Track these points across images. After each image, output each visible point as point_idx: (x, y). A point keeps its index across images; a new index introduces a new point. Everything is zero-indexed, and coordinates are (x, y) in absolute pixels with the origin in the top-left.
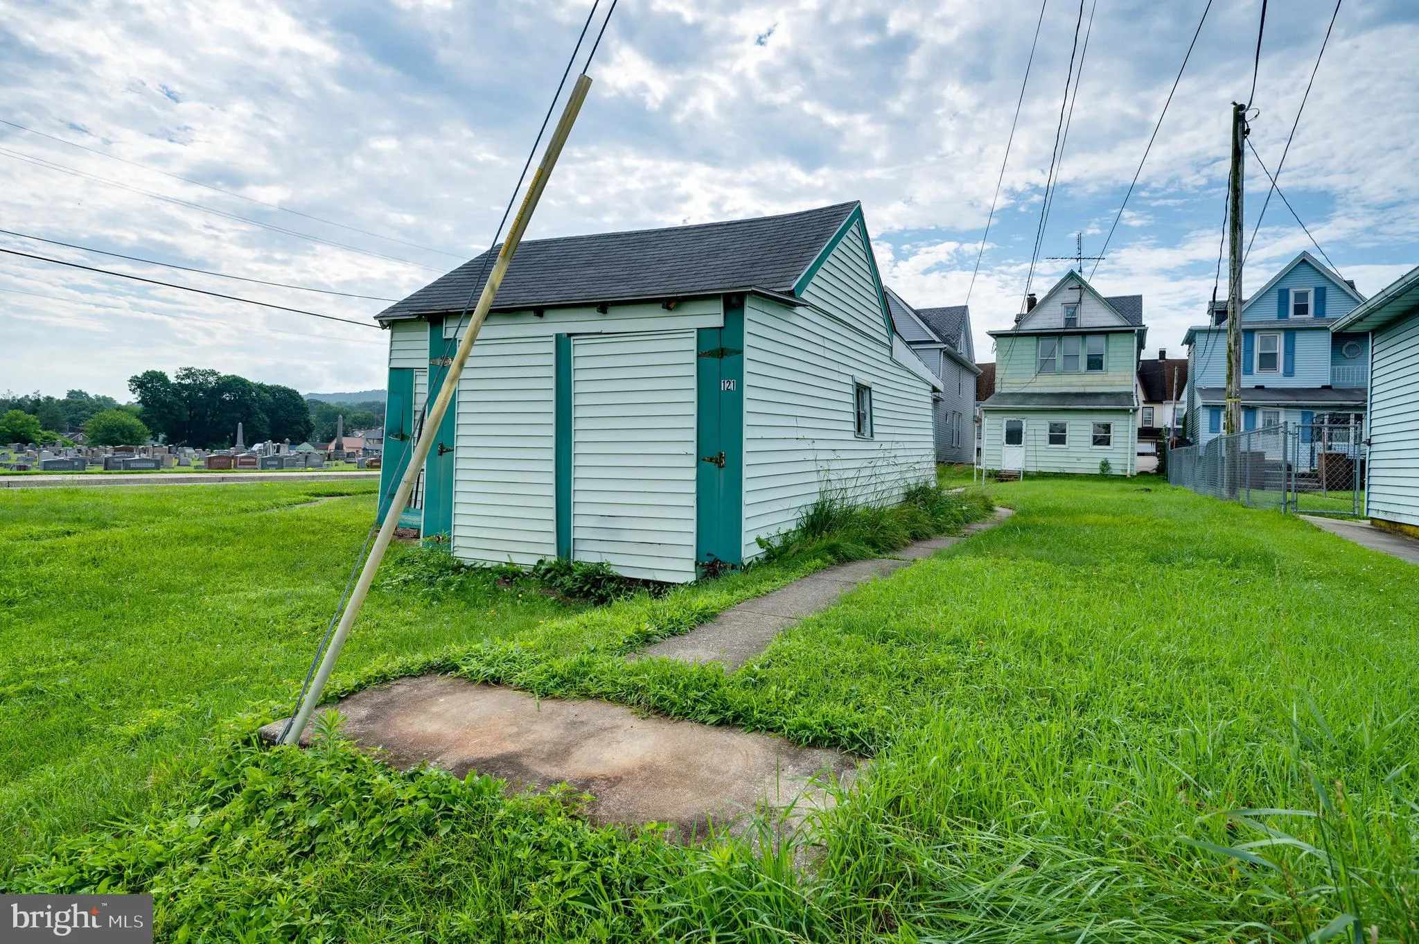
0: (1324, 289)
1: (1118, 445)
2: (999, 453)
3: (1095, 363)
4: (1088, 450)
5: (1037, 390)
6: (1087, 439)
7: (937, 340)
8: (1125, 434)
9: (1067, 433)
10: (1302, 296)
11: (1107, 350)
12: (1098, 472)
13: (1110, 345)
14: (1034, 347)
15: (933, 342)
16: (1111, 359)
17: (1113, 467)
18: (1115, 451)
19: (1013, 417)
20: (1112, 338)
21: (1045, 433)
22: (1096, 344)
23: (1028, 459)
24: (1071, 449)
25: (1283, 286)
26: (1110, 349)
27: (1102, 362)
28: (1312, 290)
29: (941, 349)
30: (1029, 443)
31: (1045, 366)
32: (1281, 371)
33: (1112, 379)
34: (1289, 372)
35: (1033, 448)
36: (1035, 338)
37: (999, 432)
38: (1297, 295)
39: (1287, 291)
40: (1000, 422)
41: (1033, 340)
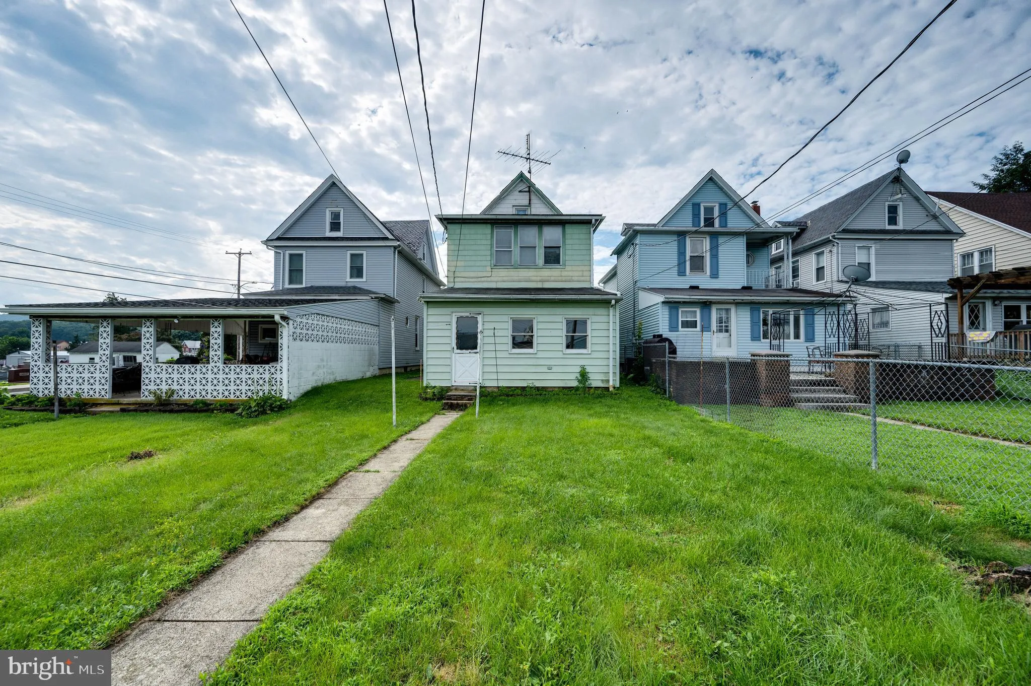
0: (726, 204)
1: (596, 348)
2: (448, 362)
3: (553, 257)
4: (560, 355)
5: (493, 286)
6: (558, 340)
7: (391, 237)
8: (605, 333)
9: (535, 333)
10: (709, 210)
11: (564, 242)
12: (575, 384)
13: (567, 236)
14: (489, 236)
15: (386, 239)
16: (568, 252)
17: (592, 376)
18: (594, 355)
19: (465, 312)
20: (569, 229)
21: (506, 332)
22: (552, 235)
23: (487, 369)
24: (540, 355)
25: (696, 200)
26: (568, 242)
27: (559, 255)
28: (717, 205)
29: (395, 248)
30: (487, 347)
31: (501, 259)
32: (708, 273)
33: (570, 274)
34: (715, 275)
35: (493, 355)
36: (489, 226)
37: (447, 333)
38: (706, 209)
39: (699, 205)
40: (447, 319)
41: (487, 229)
